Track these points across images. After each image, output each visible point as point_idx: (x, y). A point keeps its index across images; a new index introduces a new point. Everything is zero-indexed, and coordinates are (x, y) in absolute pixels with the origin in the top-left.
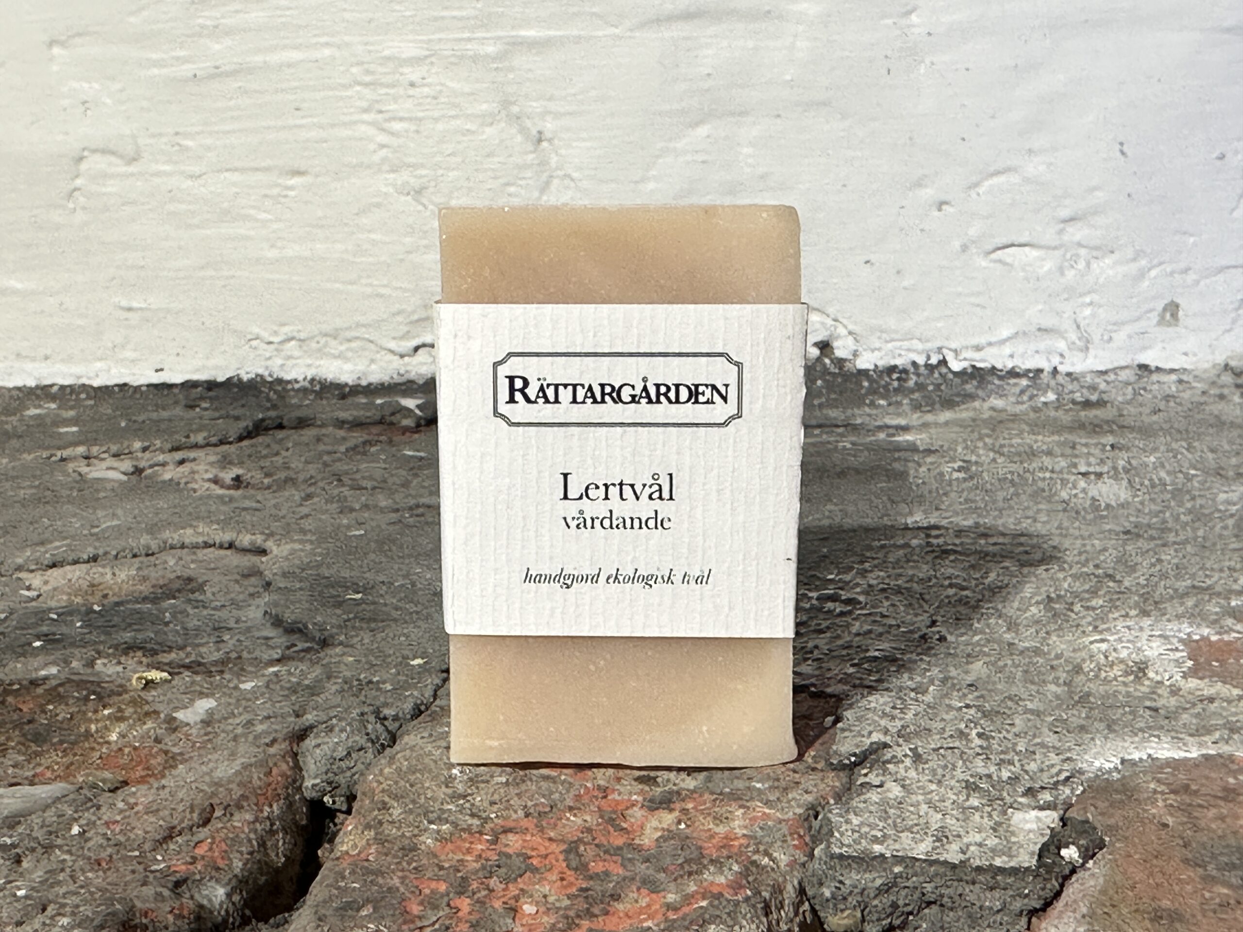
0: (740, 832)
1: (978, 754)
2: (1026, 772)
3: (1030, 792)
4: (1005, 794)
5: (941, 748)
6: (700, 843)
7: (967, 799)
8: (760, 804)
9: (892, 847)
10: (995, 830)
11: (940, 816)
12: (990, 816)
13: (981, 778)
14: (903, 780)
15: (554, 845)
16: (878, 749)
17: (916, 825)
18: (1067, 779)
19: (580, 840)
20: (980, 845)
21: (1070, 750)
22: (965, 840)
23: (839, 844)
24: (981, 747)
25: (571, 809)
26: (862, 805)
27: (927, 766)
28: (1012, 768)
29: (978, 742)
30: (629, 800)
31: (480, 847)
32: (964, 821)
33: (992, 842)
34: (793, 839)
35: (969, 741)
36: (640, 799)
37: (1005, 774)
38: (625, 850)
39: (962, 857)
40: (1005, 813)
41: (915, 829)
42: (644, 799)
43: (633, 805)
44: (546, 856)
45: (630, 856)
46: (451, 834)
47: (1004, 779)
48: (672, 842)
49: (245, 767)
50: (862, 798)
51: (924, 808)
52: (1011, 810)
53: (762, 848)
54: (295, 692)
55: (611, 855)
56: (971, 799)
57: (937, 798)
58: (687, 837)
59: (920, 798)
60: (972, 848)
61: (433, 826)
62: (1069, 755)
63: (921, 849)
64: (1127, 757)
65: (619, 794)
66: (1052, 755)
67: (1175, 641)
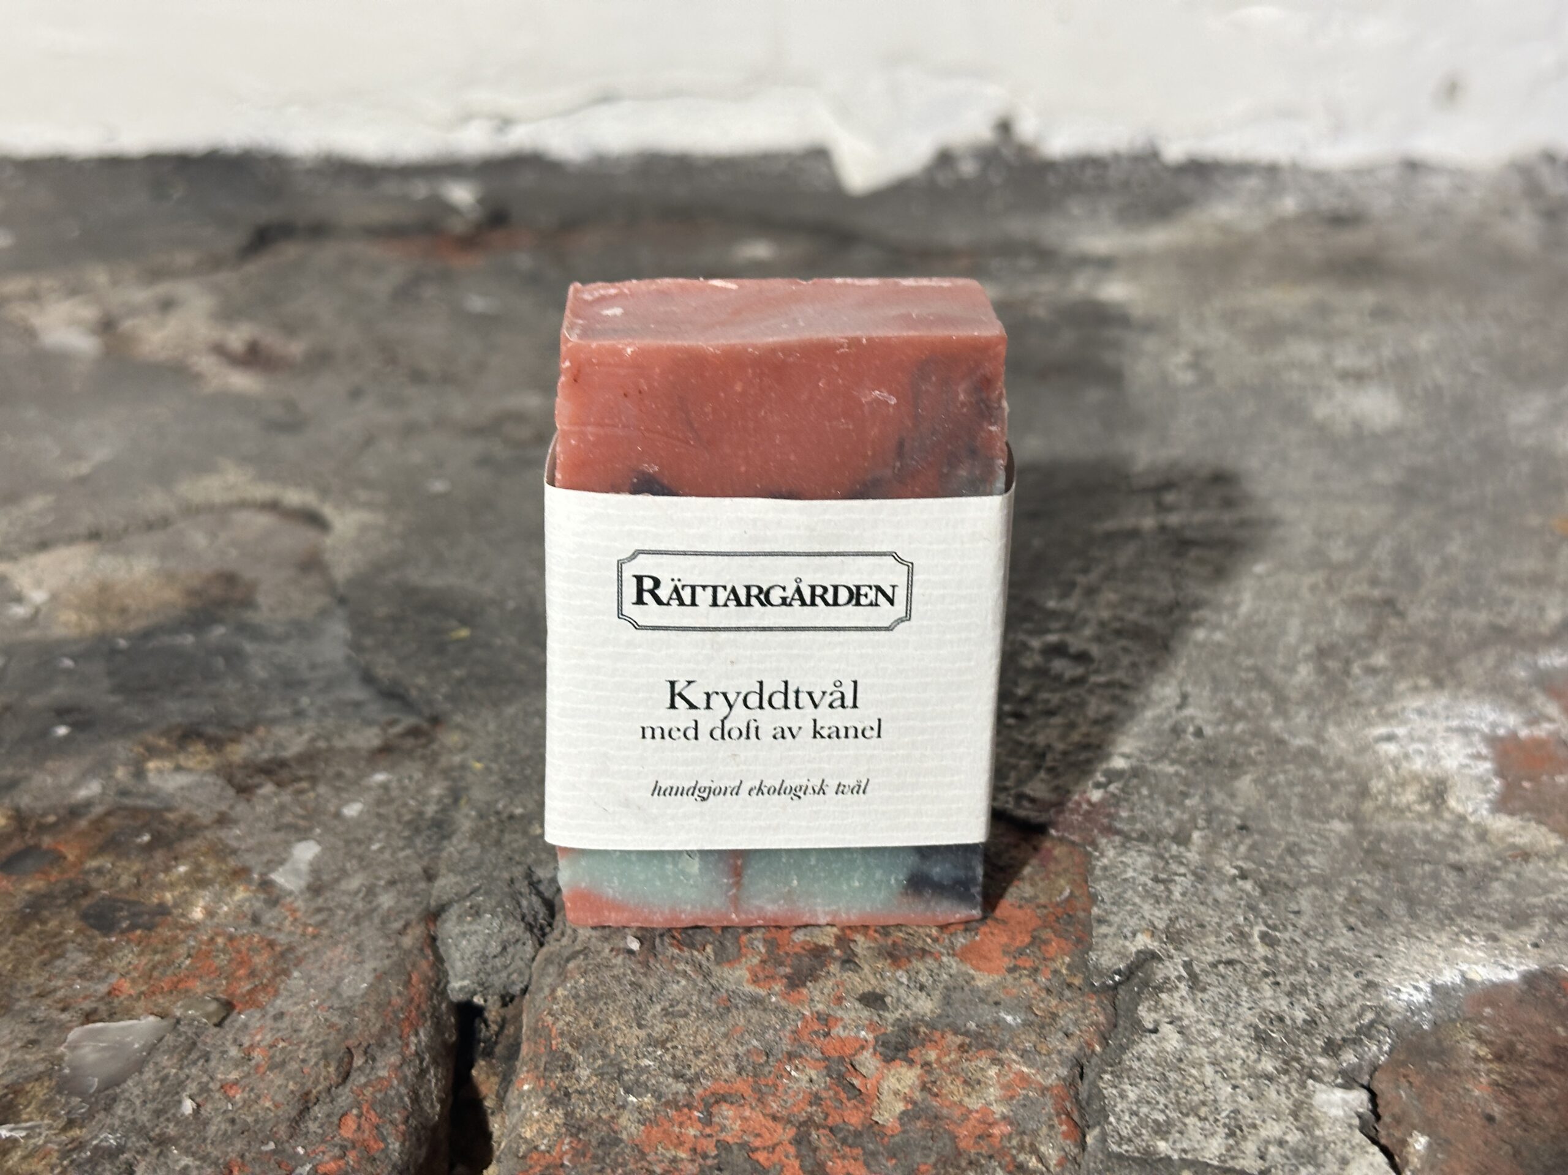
0: (999, 1109)
1: (1266, 974)
2: (1321, 1006)
3: (1332, 1048)
4: (1302, 1051)
5: (1220, 962)
6: (952, 1127)
7: (1259, 1060)
8: (1014, 1056)
9: (1179, 1146)
10: (1296, 1117)
11: (1229, 1089)
12: (1288, 1091)
13: (1271, 1023)
14: (1180, 1019)
15: (779, 1128)
16: (1145, 960)
17: (1204, 1103)
18: (1372, 1024)
19: (809, 1122)
20: (1281, 1143)
21: (1369, 964)
22: (1263, 1133)
23: (1117, 1138)
24: (1266, 959)
25: (791, 1056)
26: (1136, 1065)
27: (1206, 996)
28: (1305, 1000)
29: (1261, 950)
30: (857, 1038)
31: (692, 1132)
32: (1258, 1098)
33: (1294, 1137)
34: (1061, 1124)
35: (1251, 947)
36: (870, 1037)
37: (1300, 1015)
38: (866, 1138)
39: (1259, 1165)
40: (1303, 1085)
41: (1203, 1112)
42: (876, 1039)
43: (863, 1048)
44: (774, 1149)
45: (871, 1146)
46: (656, 1111)
47: (1299, 1022)
48: (919, 1124)
49: (380, 977)
50: (1136, 1050)
51: (1209, 1070)
52: (1310, 1082)
53: (1027, 1140)
54: (417, 831)
55: (850, 1146)
56: (1263, 1058)
57: (1222, 1052)
58: (936, 1117)
59: (1203, 1052)
60: (1273, 1149)
61: (631, 1098)
62: (1370, 977)
63: (1213, 1149)
64: (1438, 982)
65: (845, 1028)
66: (1350, 975)
67: (1476, 738)
